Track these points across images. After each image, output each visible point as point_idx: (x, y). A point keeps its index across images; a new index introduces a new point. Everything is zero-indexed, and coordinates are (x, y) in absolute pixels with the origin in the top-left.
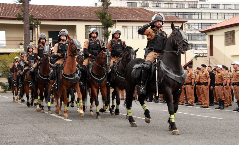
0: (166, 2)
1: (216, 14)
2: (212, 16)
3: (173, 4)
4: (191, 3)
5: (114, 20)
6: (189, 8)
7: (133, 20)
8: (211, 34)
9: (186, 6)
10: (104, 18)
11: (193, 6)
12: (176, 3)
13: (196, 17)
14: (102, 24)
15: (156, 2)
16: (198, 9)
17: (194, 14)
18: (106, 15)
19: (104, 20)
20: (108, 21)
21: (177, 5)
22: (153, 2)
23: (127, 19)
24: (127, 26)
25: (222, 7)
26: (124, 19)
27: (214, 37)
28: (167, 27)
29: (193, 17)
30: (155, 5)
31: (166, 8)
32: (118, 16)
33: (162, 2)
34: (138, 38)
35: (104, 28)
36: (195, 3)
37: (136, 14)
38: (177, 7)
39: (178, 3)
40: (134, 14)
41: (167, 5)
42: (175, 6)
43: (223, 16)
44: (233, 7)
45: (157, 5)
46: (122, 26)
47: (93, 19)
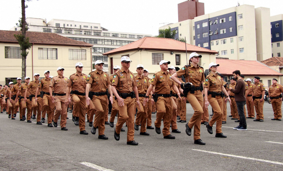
0: (76, 30)
1: (116, 41)
2: (112, 42)
3: (82, 31)
4: (96, 31)
5: (31, 42)
6: (95, 35)
7: (48, 43)
8: (111, 57)
9: (93, 34)
10: (22, 41)
11: (98, 34)
12: (84, 31)
13: (101, 42)
14: (21, 46)
15: (68, 29)
16: (102, 36)
17: (98, 40)
18: (24, 39)
19: (23, 43)
20: (26, 43)
21: (85, 32)
22: (65, 29)
23: (42, 42)
24: (42, 48)
25: (120, 36)
26: (40, 42)
27: (113, 59)
28: (76, 50)
29: (98, 42)
30: (67, 32)
31: (76, 34)
32: (35, 39)
33: (73, 30)
34: (52, 58)
35: (22, 49)
36: (100, 32)
37: (50, 38)
38: (85, 34)
39: (86, 31)
40: (49, 39)
41: (77, 32)
42: (83, 33)
43: (121, 43)
44: (128, 36)
45: (69, 31)
46: (39, 48)
47: (12, 41)
